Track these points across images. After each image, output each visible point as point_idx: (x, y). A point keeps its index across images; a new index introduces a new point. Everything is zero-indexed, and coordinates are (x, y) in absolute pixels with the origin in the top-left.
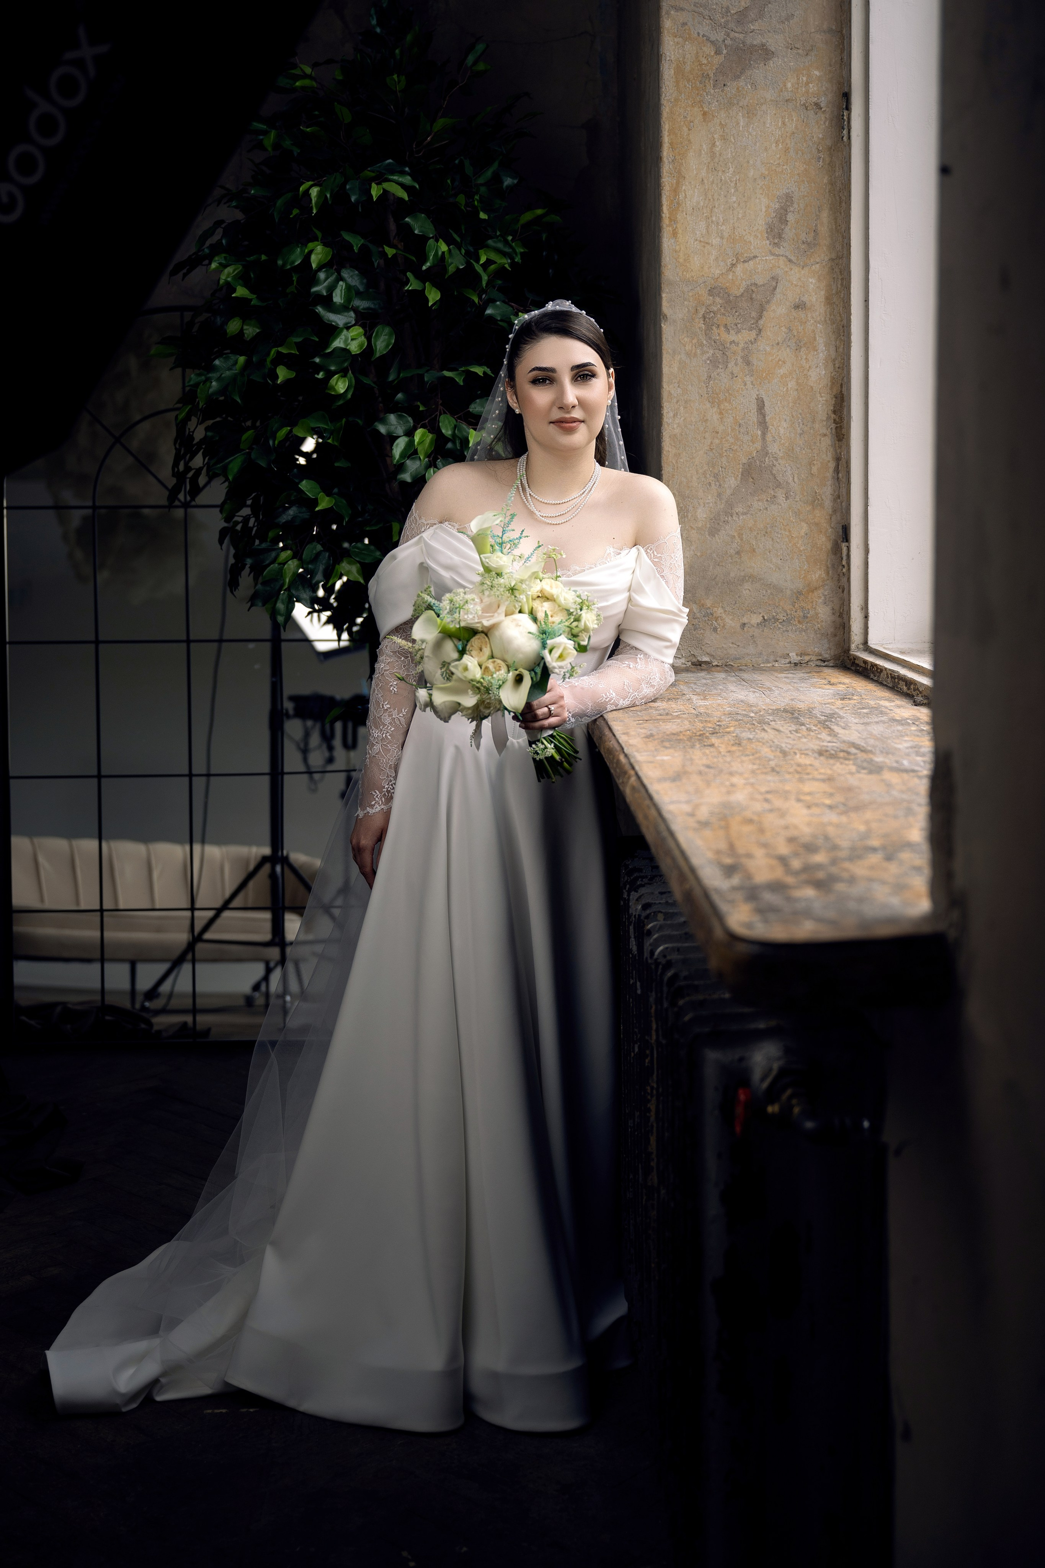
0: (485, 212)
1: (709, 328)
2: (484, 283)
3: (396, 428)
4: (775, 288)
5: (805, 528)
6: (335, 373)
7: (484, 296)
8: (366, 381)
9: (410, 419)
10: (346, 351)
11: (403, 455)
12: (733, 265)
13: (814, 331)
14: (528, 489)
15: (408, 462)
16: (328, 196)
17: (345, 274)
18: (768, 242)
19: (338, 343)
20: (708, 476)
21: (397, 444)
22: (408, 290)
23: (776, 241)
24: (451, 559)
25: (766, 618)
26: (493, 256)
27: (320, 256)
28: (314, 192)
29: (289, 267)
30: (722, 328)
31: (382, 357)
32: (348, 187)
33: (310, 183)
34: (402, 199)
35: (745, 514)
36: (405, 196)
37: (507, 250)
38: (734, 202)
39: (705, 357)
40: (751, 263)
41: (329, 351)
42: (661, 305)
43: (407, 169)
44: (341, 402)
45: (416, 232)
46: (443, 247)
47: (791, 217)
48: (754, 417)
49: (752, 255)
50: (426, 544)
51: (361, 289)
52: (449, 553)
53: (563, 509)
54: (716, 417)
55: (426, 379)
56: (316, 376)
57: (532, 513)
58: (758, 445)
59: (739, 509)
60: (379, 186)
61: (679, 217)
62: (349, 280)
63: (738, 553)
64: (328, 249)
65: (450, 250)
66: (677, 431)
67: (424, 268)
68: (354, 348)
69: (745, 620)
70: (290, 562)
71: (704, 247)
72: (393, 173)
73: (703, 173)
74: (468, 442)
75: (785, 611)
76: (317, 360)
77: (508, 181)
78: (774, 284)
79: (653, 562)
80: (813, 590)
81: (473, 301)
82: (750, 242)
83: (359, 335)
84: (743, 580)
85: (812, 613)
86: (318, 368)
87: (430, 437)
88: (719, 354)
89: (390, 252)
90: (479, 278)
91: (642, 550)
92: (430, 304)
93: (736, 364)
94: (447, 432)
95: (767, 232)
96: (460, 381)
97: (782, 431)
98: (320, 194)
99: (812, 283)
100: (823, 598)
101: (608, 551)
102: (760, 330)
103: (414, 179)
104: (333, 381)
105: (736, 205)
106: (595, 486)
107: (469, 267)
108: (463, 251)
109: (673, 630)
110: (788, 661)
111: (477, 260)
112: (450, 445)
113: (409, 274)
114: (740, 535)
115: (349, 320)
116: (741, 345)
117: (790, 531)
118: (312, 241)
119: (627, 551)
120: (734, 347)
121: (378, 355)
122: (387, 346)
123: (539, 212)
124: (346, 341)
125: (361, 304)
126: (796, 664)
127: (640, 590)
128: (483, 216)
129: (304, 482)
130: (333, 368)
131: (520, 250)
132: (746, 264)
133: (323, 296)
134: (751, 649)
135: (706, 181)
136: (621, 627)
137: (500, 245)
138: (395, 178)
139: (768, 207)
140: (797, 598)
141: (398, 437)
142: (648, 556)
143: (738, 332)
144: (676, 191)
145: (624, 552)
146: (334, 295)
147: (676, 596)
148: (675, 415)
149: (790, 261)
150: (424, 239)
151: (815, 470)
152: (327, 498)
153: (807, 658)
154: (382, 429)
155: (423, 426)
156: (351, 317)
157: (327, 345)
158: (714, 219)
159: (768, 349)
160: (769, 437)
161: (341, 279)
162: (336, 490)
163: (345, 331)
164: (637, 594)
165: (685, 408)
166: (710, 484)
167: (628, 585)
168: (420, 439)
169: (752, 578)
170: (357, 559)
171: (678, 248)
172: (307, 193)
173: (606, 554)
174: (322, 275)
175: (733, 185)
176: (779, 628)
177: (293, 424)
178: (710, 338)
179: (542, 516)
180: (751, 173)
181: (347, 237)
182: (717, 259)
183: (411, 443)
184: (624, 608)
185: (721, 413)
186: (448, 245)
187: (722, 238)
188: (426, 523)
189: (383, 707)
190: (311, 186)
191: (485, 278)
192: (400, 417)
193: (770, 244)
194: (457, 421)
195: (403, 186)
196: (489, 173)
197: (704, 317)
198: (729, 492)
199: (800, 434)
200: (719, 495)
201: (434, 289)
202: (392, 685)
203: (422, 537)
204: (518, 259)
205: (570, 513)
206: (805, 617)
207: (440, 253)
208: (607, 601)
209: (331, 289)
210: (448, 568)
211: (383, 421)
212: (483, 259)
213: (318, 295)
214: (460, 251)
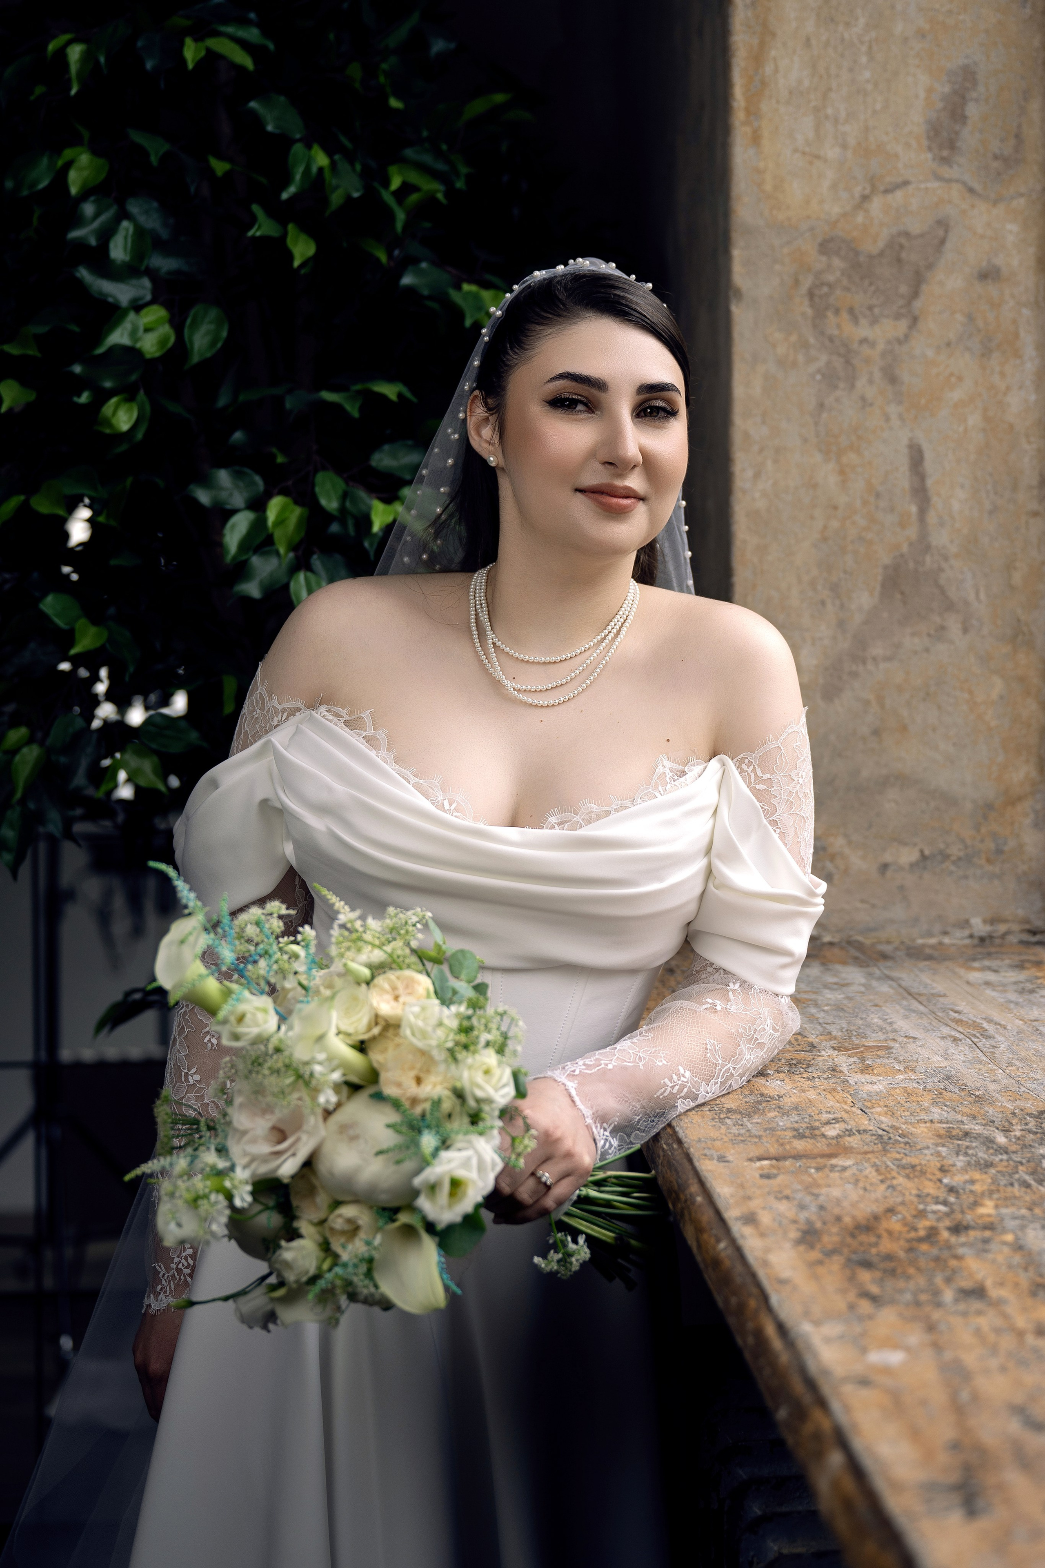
0: (399, 97)
1: (820, 314)
2: (399, 226)
3: (231, 495)
4: (943, 242)
5: (998, 686)
6: (111, 394)
7: (396, 252)
8: (174, 408)
9: (258, 479)
10: (131, 353)
11: (246, 545)
12: (865, 198)
13: (1014, 322)
14: (490, 634)
15: (255, 560)
16: (102, 59)
17: (134, 207)
18: (929, 156)
19: (119, 337)
20: (820, 587)
21: (233, 527)
22: (253, 237)
23: (945, 153)
24: (330, 790)
25: (927, 852)
26: (414, 178)
27: (85, 173)
28: (75, 52)
29: (25, 193)
30: (845, 315)
31: (205, 363)
32: (140, 44)
33: (67, 37)
34: (241, 69)
35: (889, 659)
36: (246, 61)
37: (440, 166)
38: (868, 81)
39: (812, 368)
40: (899, 194)
41: (101, 350)
42: (728, 271)
43: (252, 16)
44: (124, 447)
45: (270, 128)
46: (321, 159)
47: (972, 110)
48: (903, 480)
49: (900, 180)
50: (279, 759)
51: (164, 234)
52: (327, 778)
53: (560, 674)
54: (833, 480)
55: (288, 405)
56: (76, 399)
57: (496, 685)
58: (912, 532)
59: (878, 649)
60: (200, 44)
61: (765, 106)
62: (142, 219)
63: (876, 732)
64: (101, 161)
65: (333, 165)
66: (761, 504)
67: (285, 196)
68: (150, 345)
69: (888, 857)
70: (25, 750)
71: (811, 163)
72: (226, 22)
73: (810, 26)
74: (369, 523)
75: (963, 841)
76: (77, 369)
77: (438, 46)
78: (941, 233)
79: (754, 791)
80: (1013, 801)
81: (378, 260)
82: (896, 156)
83: (159, 322)
84: (885, 782)
85: (1012, 844)
86: (80, 384)
87: (296, 513)
88: (838, 362)
89: (220, 167)
90: (390, 216)
91: (731, 764)
92: (296, 264)
93: (871, 382)
94: (330, 503)
95: (929, 138)
96: (353, 410)
97: (956, 506)
98: (88, 57)
99: (1011, 232)
100: (1032, 816)
101: (660, 769)
102: (915, 320)
103: (265, 33)
104: (108, 409)
105: (869, 87)
106: (627, 624)
107: (371, 197)
108: (358, 167)
109: (797, 933)
110: (967, 932)
111: (386, 183)
112: (335, 528)
113: (255, 208)
114: (880, 699)
115: (141, 292)
116: (881, 347)
117: (970, 692)
118: (71, 144)
119: (698, 769)
120: (866, 350)
121: (195, 359)
122: (213, 343)
123: (499, 98)
124: (133, 333)
125: (164, 264)
126: (982, 939)
127: (732, 855)
128: (394, 103)
129: (50, 599)
130: (108, 384)
131: (464, 170)
132: (889, 197)
133: (88, 247)
134: (898, 912)
135: (814, 42)
136: (693, 927)
137: (427, 159)
138: (230, 30)
139: (930, 90)
140: (985, 817)
141: (234, 512)
142: (745, 781)
143: (874, 321)
144: (758, 58)
145: (694, 770)
146: (112, 245)
147: (801, 862)
148: (757, 476)
149: (971, 190)
150: (283, 142)
151: (1017, 578)
152: (93, 630)
153: (1002, 928)
154: (204, 497)
155: (284, 492)
156: (144, 287)
157: (99, 339)
158: (829, 111)
159: (930, 353)
160: (932, 518)
161: (127, 216)
162: (112, 611)
163: (132, 316)
164: (723, 862)
165: (776, 461)
166: (823, 603)
167: (705, 842)
168: (278, 516)
169: (902, 780)
170: (154, 746)
171: (761, 165)
172: (61, 54)
173: (655, 777)
174: (88, 209)
175: (864, 48)
176: (951, 873)
177: (31, 490)
178: (822, 333)
179: (519, 691)
180: (899, 28)
181: (138, 137)
182: (834, 187)
183: (259, 524)
184: (698, 891)
185: (842, 472)
186: (330, 153)
187: (844, 146)
188: (280, 708)
189: (187, 1080)
190: (69, 43)
191: (401, 217)
192: (238, 475)
193: (934, 159)
194: (347, 484)
195: (244, 44)
196: (402, 32)
197: (811, 294)
198: (858, 618)
199: (991, 513)
200: (841, 624)
201: (303, 237)
202: (208, 1032)
203: (269, 741)
204: (460, 184)
205: (575, 683)
206: (999, 851)
207: (314, 170)
208: (660, 879)
209: (106, 235)
210: (323, 810)
211: (206, 481)
212: (396, 183)
213: (80, 245)
214: (352, 164)
